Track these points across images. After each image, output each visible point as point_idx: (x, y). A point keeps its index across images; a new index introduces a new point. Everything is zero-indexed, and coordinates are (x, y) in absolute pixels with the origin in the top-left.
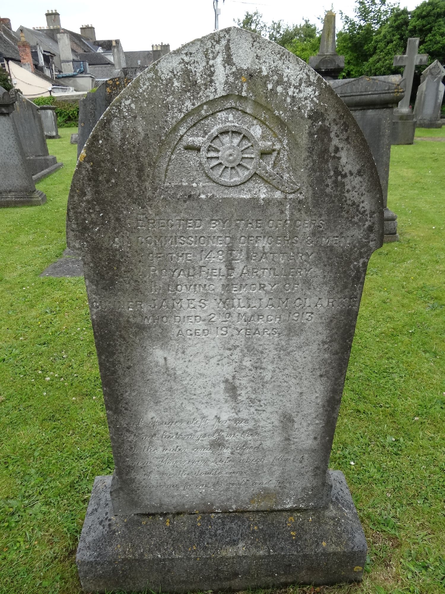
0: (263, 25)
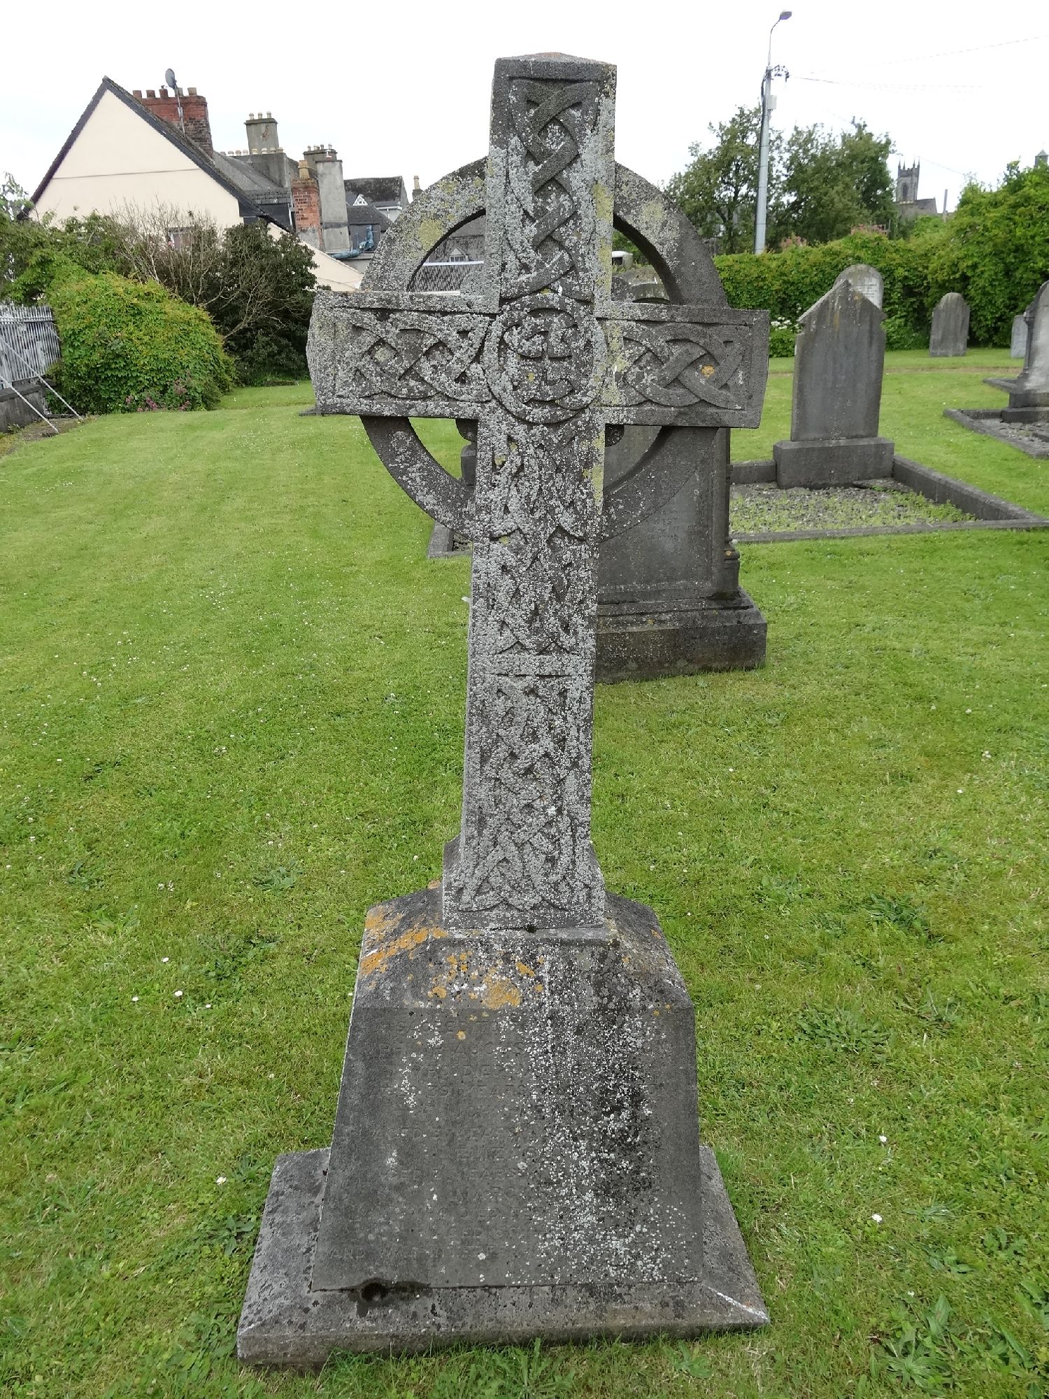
0: (773, 137)
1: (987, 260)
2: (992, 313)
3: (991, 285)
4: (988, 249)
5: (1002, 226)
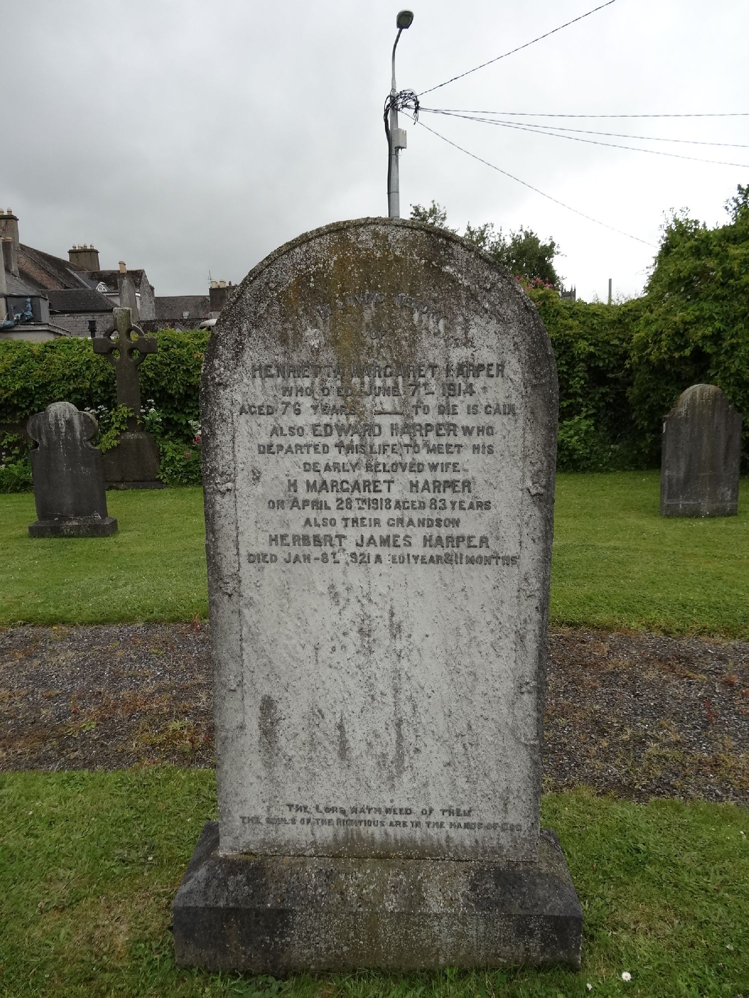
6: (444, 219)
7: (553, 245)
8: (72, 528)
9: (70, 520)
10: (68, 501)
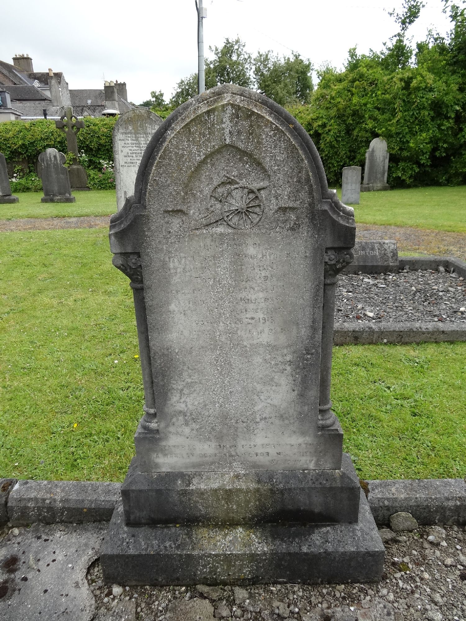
0: (246, 57)
1: (332, 121)
2: (338, 162)
3: (336, 140)
4: (333, 112)
5: (344, 97)
6: (244, 46)
7: (310, 64)
8: (58, 199)
9: (57, 196)
10: (56, 188)
